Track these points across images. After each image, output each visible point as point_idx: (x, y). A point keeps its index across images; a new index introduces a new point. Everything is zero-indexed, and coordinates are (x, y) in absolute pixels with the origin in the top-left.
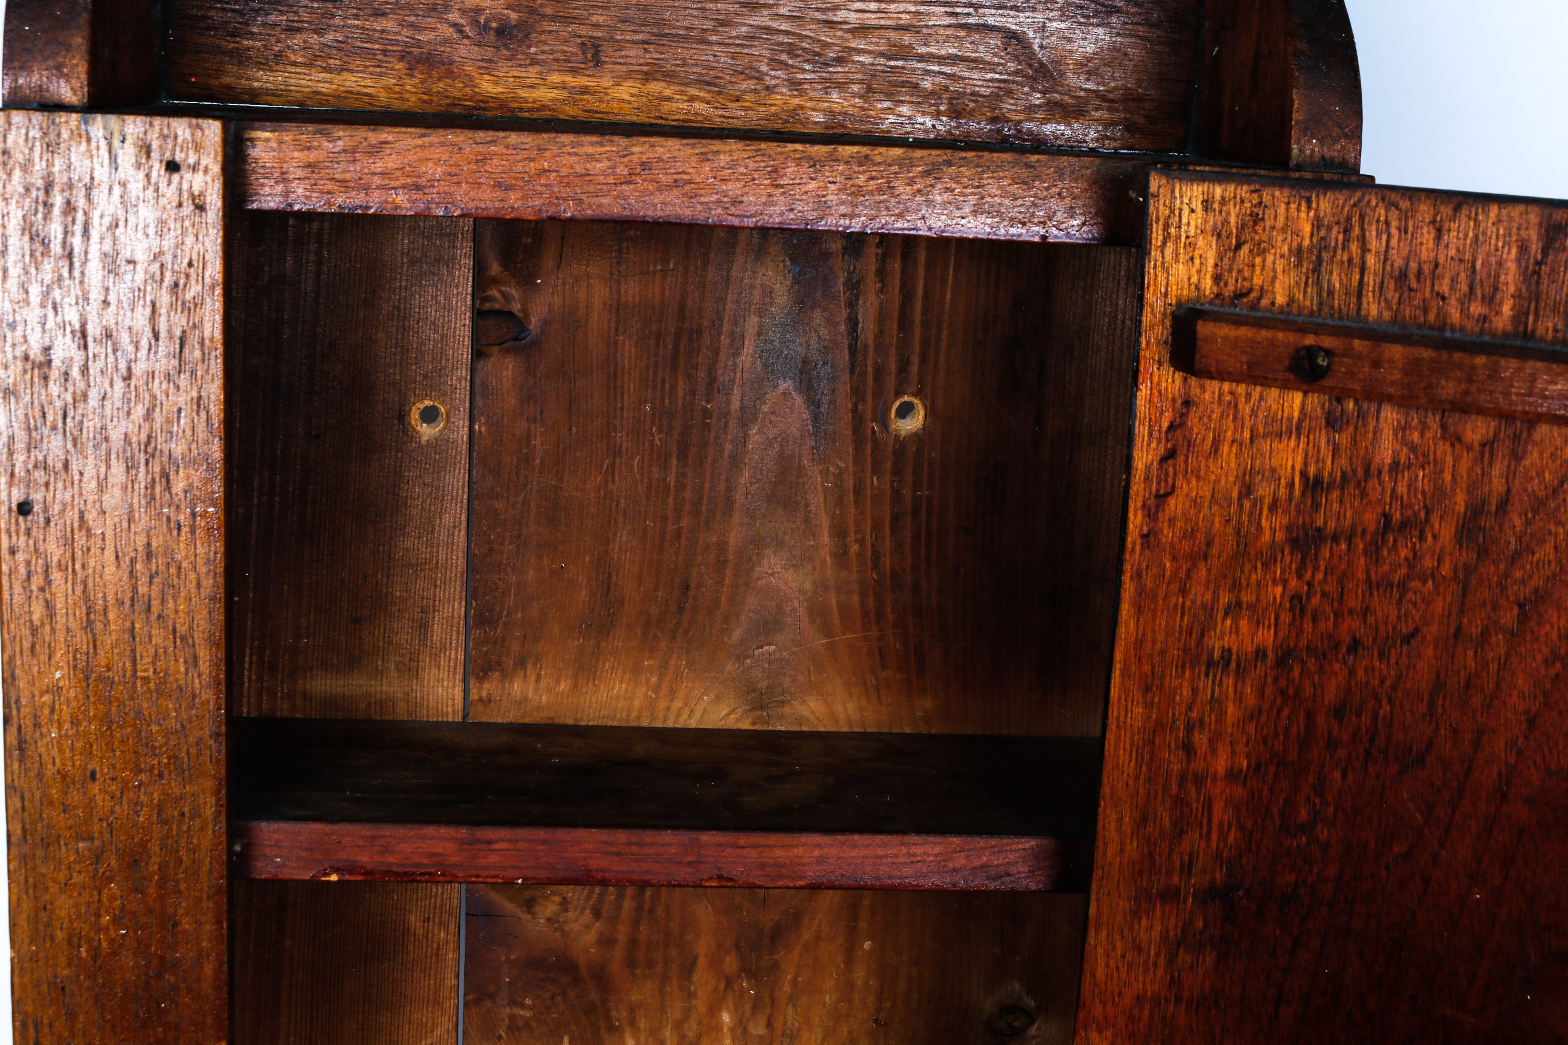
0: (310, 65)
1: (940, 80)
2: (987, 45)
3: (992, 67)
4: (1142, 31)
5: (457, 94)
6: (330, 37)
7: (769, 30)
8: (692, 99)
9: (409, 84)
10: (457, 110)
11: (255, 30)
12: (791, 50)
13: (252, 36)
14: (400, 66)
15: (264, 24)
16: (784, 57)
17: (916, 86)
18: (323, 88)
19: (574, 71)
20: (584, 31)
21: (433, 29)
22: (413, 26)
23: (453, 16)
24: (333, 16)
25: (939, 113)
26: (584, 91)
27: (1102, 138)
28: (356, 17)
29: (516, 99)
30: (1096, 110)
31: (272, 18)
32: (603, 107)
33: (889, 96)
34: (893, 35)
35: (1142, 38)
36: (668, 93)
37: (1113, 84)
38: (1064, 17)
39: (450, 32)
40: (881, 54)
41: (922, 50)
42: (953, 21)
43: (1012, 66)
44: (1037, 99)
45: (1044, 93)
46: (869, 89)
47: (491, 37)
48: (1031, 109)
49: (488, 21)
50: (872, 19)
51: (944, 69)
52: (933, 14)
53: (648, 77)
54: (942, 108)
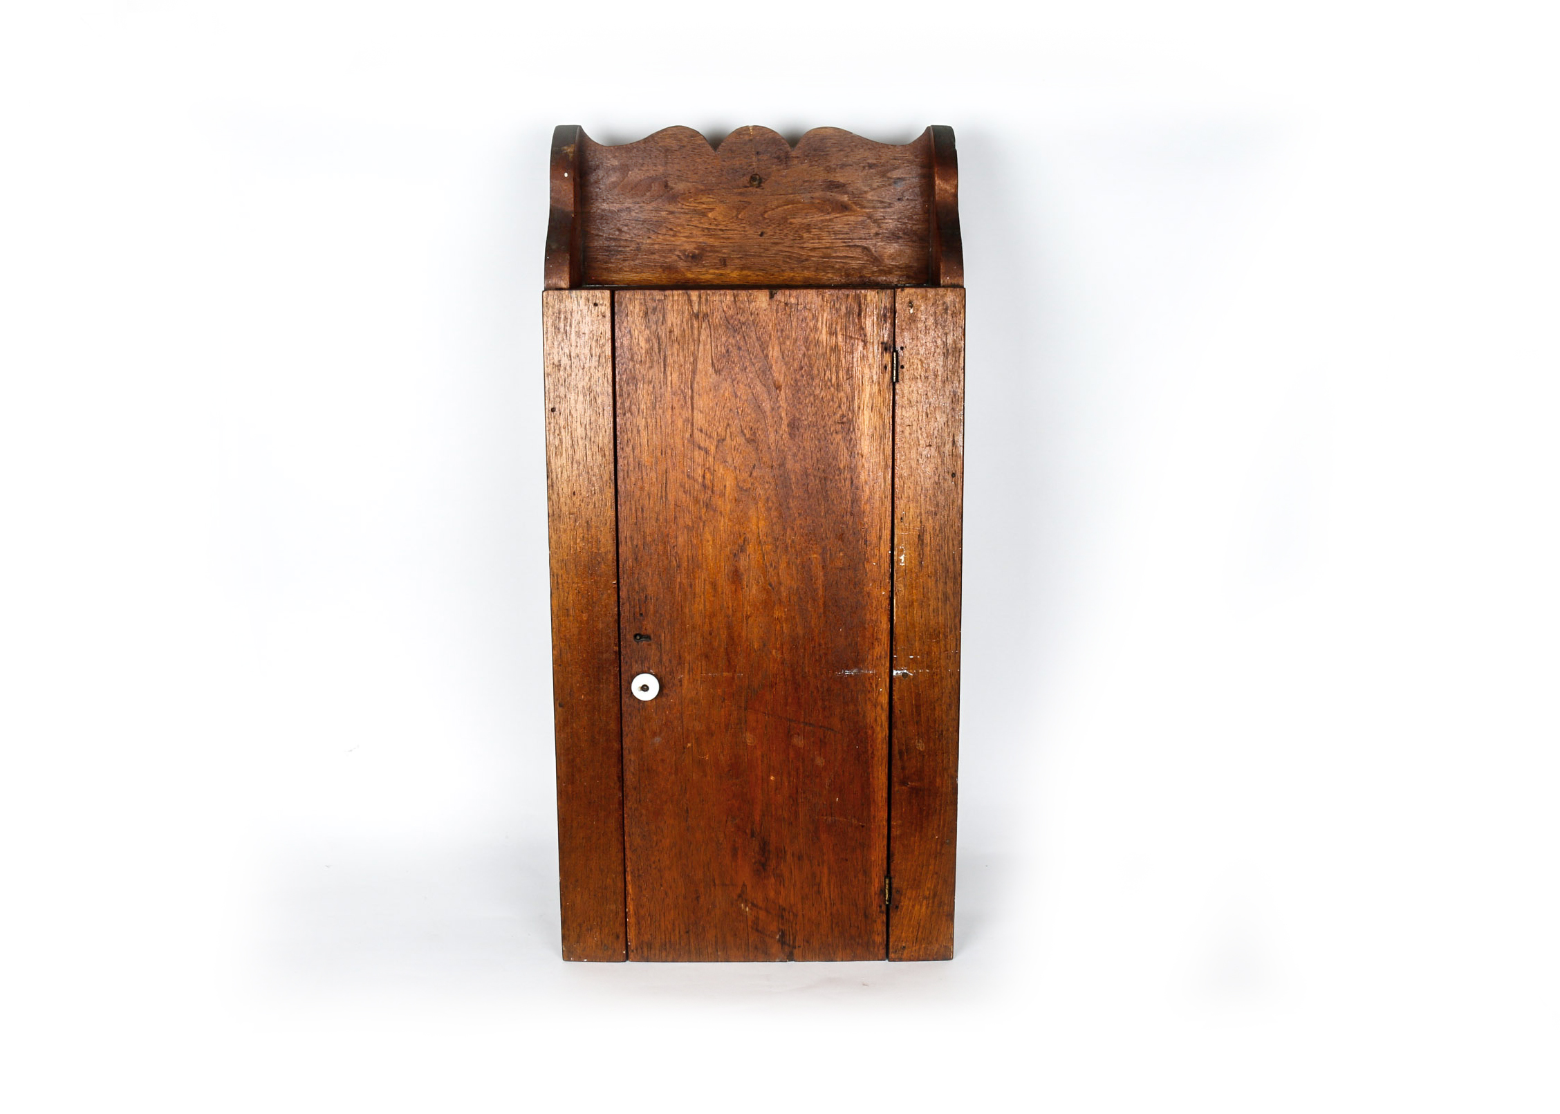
0: (631, 271)
1: (842, 264)
2: (857, 252)
3: (858, 259)
4: (910, 244)
5: (679, 278)
6: (637, 262)
7: (781, 251)
8: (757, 276)
9: (664, 276)
10: (680, 283)
11: (612, 261)
12: (789, 257)
13: (612, 263)
14: (660, 270)
15: (616, 259)
16: (788, 260)
17: (833, 267)
18: (635, 278)
19: (718, 269)
20: (720, 255)
21: (671, 257)
22: (664, 257)
23: (677, 253)
24: (638, 255)
25: (842, 276)
26: (722, 275)
27: (898, 281)
28: (645, 255)
29: (699, 279)
30: (896, 271)
31: (618, 257)
32: (728, 280)
33: (824, 271)
34: (824, 250)
35: (912, 246)
36: (749, 274)
37: (901, 262)
38: (882, 241)
39: (676, 258)
40: (821, 257)
41: (834, 255)
42: (844, 244)
43: (866, 258)
44: (875, 269)
45: (877, 267)
46: (817, 269)
47: (690, 259)
48: (873, 272)
49: (689, 254)
50: (817, 246)
51: (842, 261)
52: (837, 242)
53: (742, 269)
54: (843, 274)
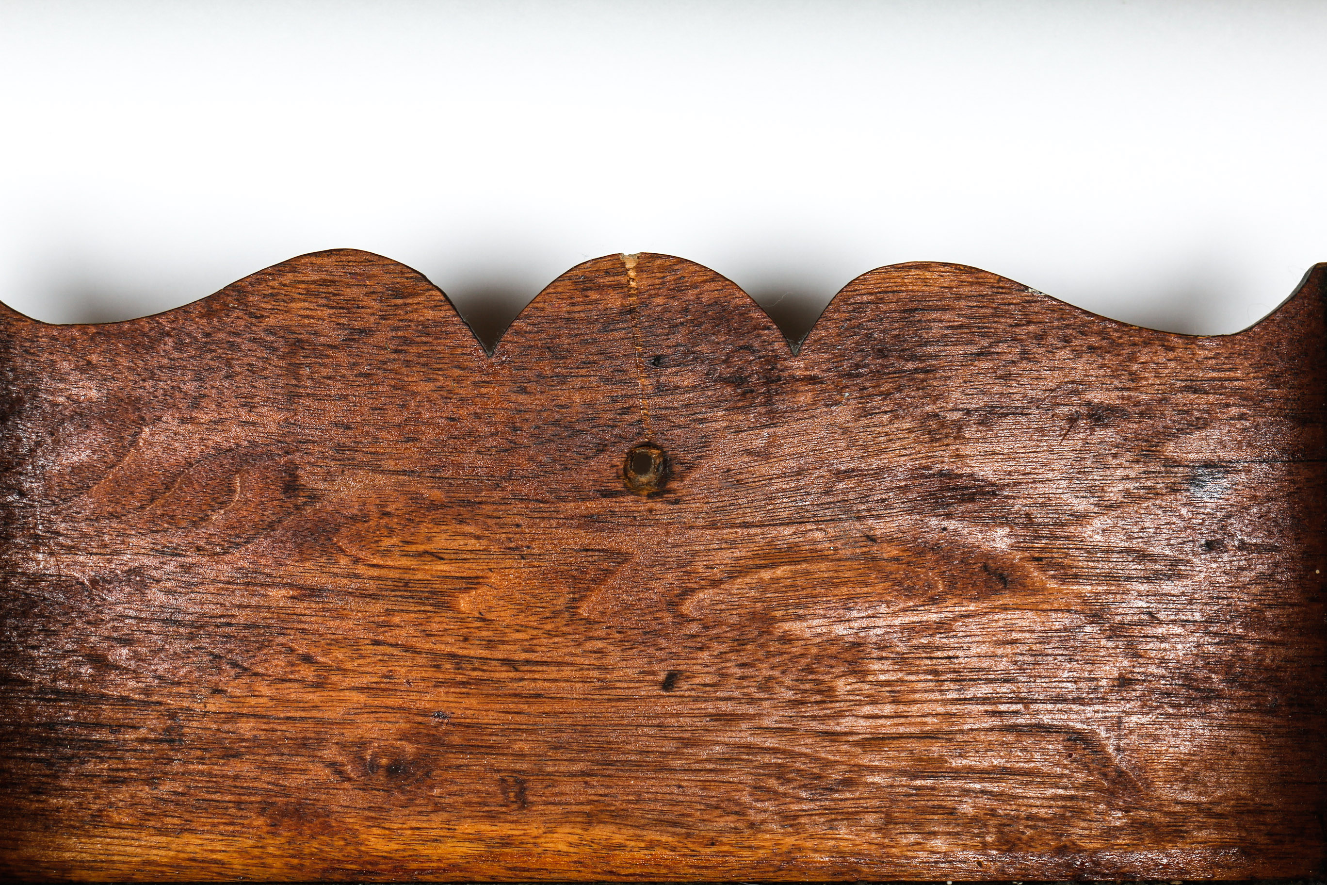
0: (141, 827)
1: (982, 801)
2: (1044, 751)
3: (1053, 780)
4: (1253, 719)
5: (338, 855)
6: (166, 788)
7: (750, 748)
8: (651, 845)
9: (272, 845)
10: (337, 877)
11: (66, 783)
12: (781, 773)
13: (62, 791)
14: (260, 822)
15: (79, 776)
16: (772, 783)
17: (952, 812)
18: (156, 855)
19: (492, 817)
20: (504, 763)
21: (303, 771)
22: (277, 768)
23: (330, 753)
24: (170, 760)
25: (985, 846)
26: (506, 841)
27: (1210, 866)
28: (201, 760)
29: (415, 858)
30: (1200, 829)
31: (90, 767)
32: (532, 863)
33: (917, 827)
34: (917, 746)
35: (1254, 730)
36: (618, 839)
37: (1219, 793)
38: (1145, 707)
39: (324, 774)
40: (903, 773)
41: (957, 763)
42: (996, 722)
43: (1081, 777)
44: (1117, 818)
45: (1126, 810)
46: (889, 820)
47: (381, 778)
48: (1110, 833)
49: (375, 756)
50: (888, 727)
51: (988, 786)
52: (970, 715)
53: (590, 820)
54: (989, 839)
